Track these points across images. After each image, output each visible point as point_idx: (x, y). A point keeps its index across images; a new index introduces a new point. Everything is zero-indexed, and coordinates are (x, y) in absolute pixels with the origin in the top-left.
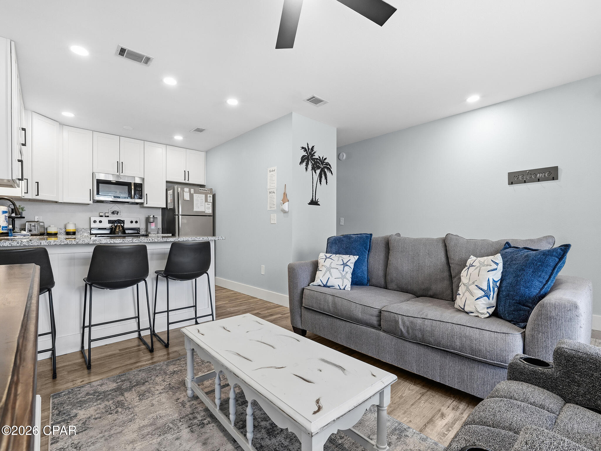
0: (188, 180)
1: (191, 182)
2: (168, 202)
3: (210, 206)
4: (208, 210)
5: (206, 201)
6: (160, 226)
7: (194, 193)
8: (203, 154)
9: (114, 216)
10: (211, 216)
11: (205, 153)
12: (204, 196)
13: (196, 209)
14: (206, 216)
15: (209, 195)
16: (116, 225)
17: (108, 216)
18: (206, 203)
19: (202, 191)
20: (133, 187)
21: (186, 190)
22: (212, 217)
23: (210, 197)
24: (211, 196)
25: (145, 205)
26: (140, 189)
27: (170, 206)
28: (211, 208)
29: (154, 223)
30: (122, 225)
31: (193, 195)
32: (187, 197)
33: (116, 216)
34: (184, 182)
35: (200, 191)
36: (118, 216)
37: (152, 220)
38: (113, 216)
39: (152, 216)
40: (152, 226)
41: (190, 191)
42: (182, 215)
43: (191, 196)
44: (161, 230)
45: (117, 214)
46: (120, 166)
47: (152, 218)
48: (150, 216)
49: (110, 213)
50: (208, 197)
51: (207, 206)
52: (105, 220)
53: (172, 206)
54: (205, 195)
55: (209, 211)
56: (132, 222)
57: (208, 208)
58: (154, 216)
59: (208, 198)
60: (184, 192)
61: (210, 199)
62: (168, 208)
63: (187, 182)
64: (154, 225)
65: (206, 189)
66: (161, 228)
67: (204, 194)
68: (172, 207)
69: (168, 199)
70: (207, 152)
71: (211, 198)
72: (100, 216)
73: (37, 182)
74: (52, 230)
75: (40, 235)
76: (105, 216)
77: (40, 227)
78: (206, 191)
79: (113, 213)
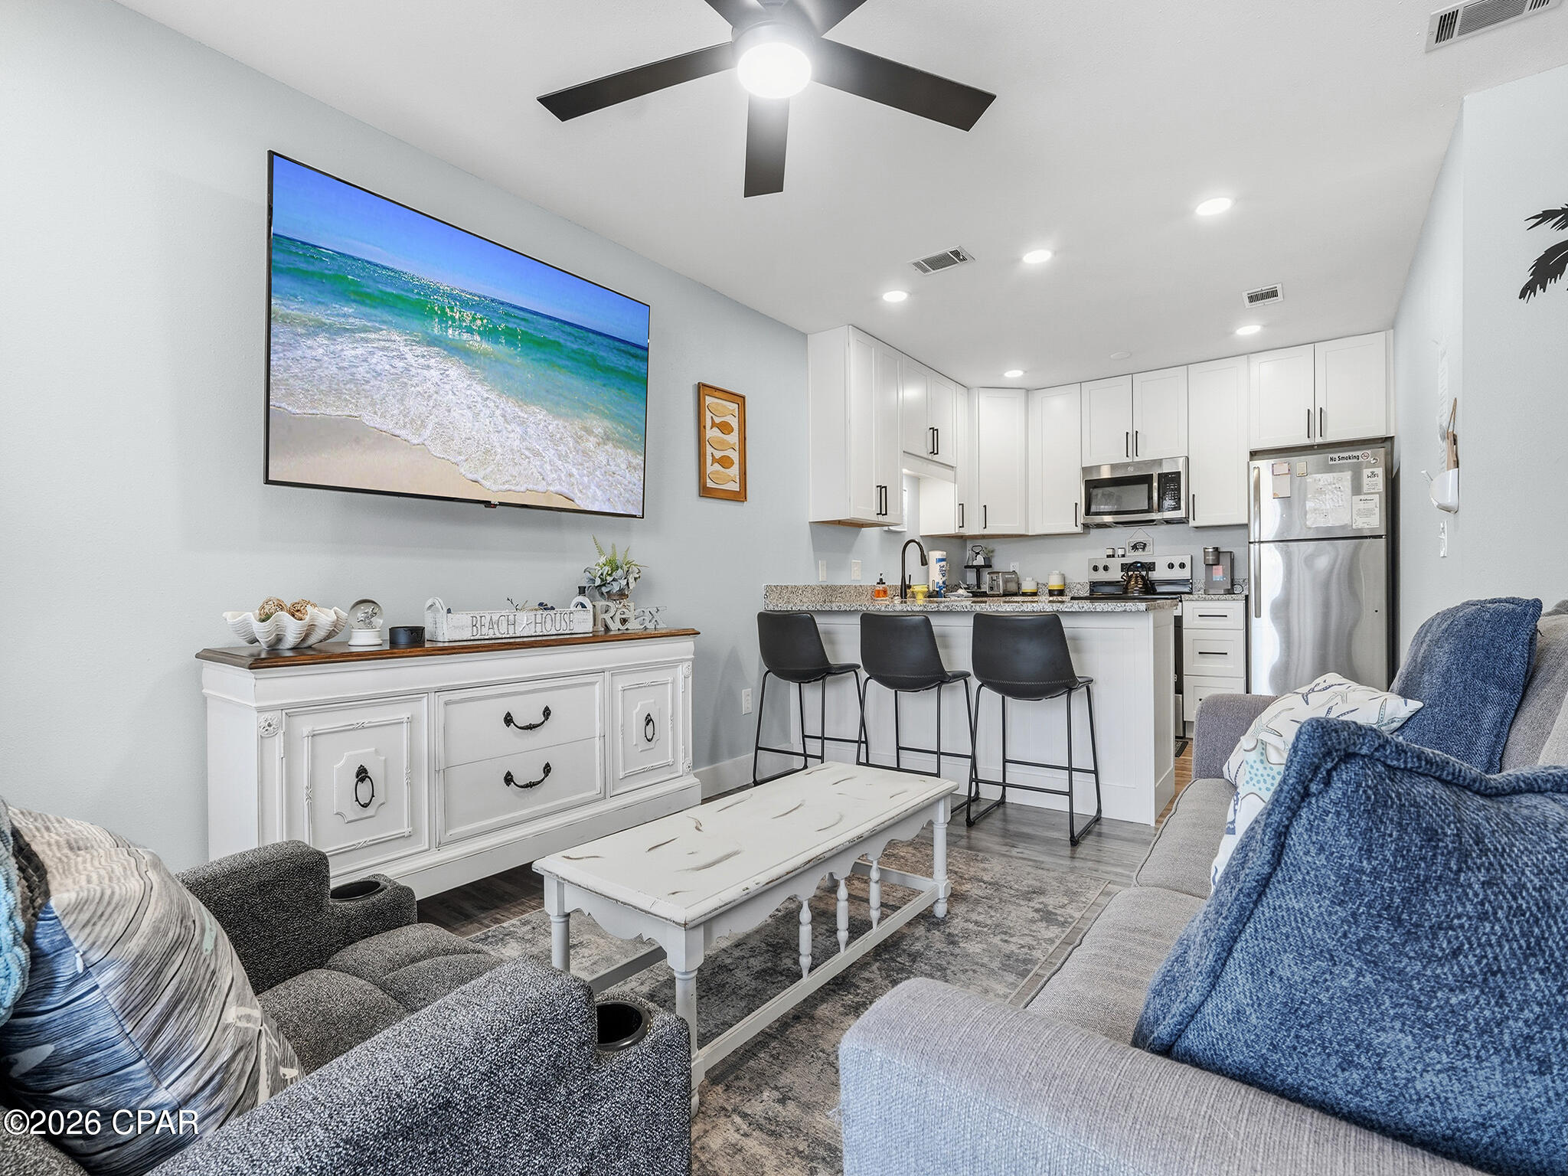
0: (1321, 435)
1: (1331, 437)
3: (1376, 503)
4: (1368, 519)
5: (1357, 489)
7: (1308, 474)
9: (1137, 553)
10: (1380, 537)
12: (1347, 475)
13: (1314, 520)
14: (1359, 537)
15: (1366, 472)
16: (1130, 573)
17: (1123, 556)
18: (1357, 498)
19: (1341, 462)
20: (1155, 484)
21: (1280, 468)
22: (1385, 539)
23: (1373, 475)
24: (1381, 470)
25: (1192, 523)
26: (1174, 486)
28: (1379, 510)
29: (1220, 567)
30: (1144, 573)
31: (1304, 481)
33: (1140, 554)
34: (1307, 442)
35: (1331, 463)
36: (1144, 553)
37: (1213, 559)
38: (1134, 553)
39: (1212, 551)
41: (1293, 471)
42: (1265, 542)
43: (1298, 484)
45: (1144, 549)
46: (1133, 439)
47: (1210, 554)
48: (1208, 551)
49: (1128, 548)
50: (1366, 477)
51: (1360, 505)
52: (1115, 564)
54: (1353, 473)
55: (1372, 522)
56: (1171, 566)
57: (1367, 513)
59: (1365, 481)
60: (1274, 477)
61: (1375, 483)
63: (1319, 440)
65: (1357, 453)
67: (1347, 471)
71: (1380, 479)
72: (1108, 556)
73: (985, 506)
74: (1028, 586)
75: (1005, 595)
76: (1116, 556)
77: (1006, 582)
78: (1355, 460)
79: (1135, 547)
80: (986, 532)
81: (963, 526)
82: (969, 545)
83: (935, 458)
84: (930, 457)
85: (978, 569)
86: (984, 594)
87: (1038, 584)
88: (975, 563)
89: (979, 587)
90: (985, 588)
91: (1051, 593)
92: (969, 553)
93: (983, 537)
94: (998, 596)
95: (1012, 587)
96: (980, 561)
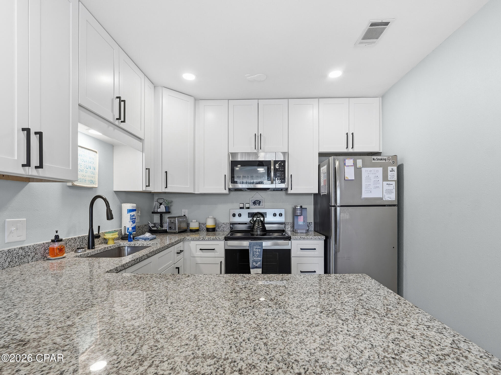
0: (353, 148)
1: (357, 149)
2: (321, 185)
3: (393, 186)
4: (389, 196)
5: (385, 178)
6: (311, 219)
7: (363, 167)
8: (377, 101)
9: (256, 206)
10: (395, 206)
11: (381, 98)
12: (381, 169)
13: (365, 194)
14: (384, 206)
15: (390, 168)
16: (255, 219)
17: (248, 208)
18: (385, 183)
20: (272, 167)
21: (349, 162)
22: (396, 208)
23: (392, 170)
24: (395, 168)
25: (290, 191)
26: (282, 169)
27: (324, 191)
28: (394, 191)
29: (302, 217)
30: (262, 219)
31: (361, 171)
32: (350, 173)
33: (257, 207)
34: (344, 150)
36: (259, 207)
37: (298, 212)
38: (254, 207)
39: (299, 207)
40: (300, 221)
41: (355, 164)
42: (341, 206)
43: (358, 172)
44: (313, 225)
45: (259, 204)
46: (258, 139)
47: (299, 210)
48: (297, 207)
49: (251, 203)
50: (389, 171)
51: (386, 187)
52: (245, 213)
53: (326, 191)
54: (383, 169)
55: (392, 197)
56: (275, 214)
57: (389, 192)
58: (301, 207)
59: (389, 173)
60: (345, 167)
61: (393, 175)
62: (322, 194)
63: (350, 150)
64: (302, 219)
65: (385, 158)
66: (313, 223)
67: (380, 167)
68: (326, 193)
69: (321, 179)
70: (383, 97)
71: (395, 173)
72: (241, 208)
73: (166, 172)
74: (194, 225)
75: (179, 232)
76: (245, 208)
77: (180, 222)
78: (384, 161)
79: (254, 203)
80: (167, 190)
81: (149, 186)
82: (156, 198)
83: (122, 125)
84: (117, 122)
85: (161, 214)
86: (165, 232)
87: (199, 223)
88: (159, 210)
89: (162, 226)
90: (166, 227)
91: (208, 230)
92: (155, 203)
93: (165, 193)
94: (175, 233)
95: (184, 226)
96: (162, 209)
